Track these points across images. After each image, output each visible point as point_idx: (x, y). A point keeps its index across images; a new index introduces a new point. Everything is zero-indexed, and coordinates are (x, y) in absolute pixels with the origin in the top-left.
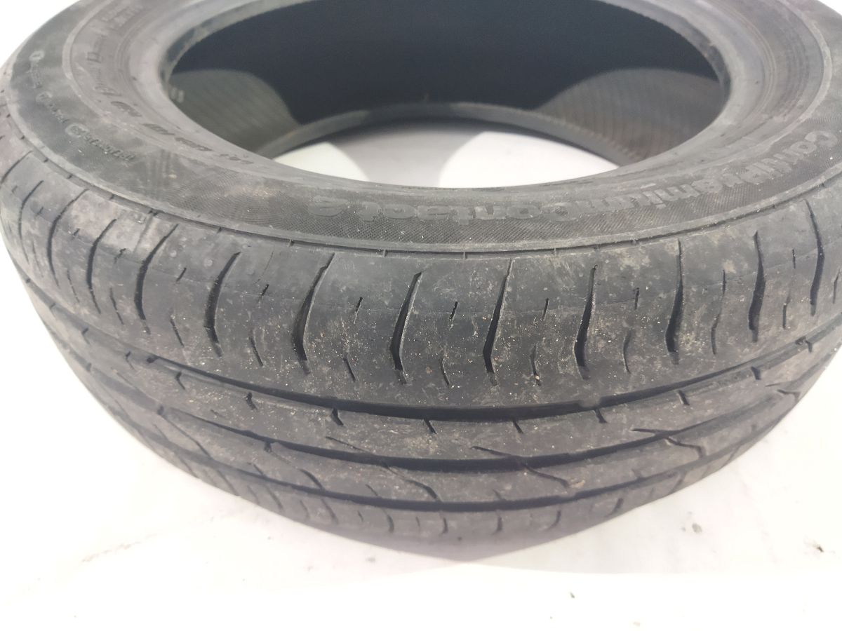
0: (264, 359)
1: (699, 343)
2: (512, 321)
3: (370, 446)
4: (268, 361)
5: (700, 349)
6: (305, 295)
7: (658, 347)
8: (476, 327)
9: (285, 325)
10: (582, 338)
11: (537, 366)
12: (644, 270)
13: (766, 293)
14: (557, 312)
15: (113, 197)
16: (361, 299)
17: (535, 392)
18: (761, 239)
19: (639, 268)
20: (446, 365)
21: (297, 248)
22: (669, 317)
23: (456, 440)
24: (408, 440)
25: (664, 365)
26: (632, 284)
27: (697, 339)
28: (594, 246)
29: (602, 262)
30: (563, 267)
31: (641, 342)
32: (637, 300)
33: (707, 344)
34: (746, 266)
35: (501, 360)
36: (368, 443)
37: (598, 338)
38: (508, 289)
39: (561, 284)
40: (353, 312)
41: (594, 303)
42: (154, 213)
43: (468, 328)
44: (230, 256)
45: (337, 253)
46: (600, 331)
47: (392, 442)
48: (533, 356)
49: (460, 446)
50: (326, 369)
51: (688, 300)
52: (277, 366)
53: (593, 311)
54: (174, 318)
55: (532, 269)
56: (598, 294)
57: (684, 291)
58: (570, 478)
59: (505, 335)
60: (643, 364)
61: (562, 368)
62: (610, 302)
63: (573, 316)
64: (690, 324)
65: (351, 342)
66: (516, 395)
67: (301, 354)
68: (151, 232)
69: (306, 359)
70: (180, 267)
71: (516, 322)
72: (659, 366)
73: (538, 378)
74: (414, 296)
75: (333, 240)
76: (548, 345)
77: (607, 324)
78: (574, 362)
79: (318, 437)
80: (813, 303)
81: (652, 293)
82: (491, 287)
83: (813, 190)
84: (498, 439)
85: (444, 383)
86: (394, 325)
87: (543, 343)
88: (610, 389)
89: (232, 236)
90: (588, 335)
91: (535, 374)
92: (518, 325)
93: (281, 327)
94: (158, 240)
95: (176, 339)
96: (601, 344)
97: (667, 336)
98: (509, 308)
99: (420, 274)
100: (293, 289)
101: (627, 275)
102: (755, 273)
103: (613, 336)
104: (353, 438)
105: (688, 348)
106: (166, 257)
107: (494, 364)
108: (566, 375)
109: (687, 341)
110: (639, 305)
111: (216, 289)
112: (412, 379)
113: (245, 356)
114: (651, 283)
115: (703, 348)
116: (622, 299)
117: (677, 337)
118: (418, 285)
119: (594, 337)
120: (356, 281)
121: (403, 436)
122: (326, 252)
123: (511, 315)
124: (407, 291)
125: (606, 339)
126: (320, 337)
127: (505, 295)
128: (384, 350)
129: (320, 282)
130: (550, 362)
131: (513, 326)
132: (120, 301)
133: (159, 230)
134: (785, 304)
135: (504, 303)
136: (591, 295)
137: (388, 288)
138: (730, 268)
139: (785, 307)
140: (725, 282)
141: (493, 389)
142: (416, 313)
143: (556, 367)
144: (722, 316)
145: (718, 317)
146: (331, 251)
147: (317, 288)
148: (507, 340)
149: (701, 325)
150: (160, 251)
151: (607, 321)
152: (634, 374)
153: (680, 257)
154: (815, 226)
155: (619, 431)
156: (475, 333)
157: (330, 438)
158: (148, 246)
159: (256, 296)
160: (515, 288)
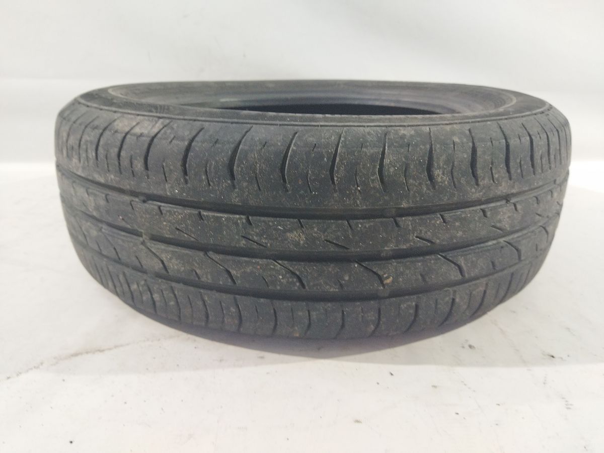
0: (211, 181)
1: (445, 177)
2: (344, 153)
3: (266, 241)
4: (213, 182)
5: (446, 182)
6: (237, 142)
7: (423, 176)
8: (326, 156)
9: (225, 159)
10: (381, 165)
11: (358, 180)
12: (411, 136)
13: (478, 155)
14: (368, 150)
15: (138, 115)
16: (266, 143)
17: (358, 199)
18: (472, 131)
19: (409, 135)
20: (310, 179)
21: (234, 125)
22: (427, 158)
23: (315, 233)
24: (288, 234)
25: (428, 189)
26: (406, 140)
27: (443, 174)
28: (386, 126)
29: (390, 132)
30: (369, 132)
31: (413, 171)
32: (409, 148)
33: (449, 179)
34: (465, 140)
35: (339, 176)
36: (266, 238)
37: (390, 166)
38: (342, 139)
39: (369, 138)
40: (261, 149)
41: (386, 147)
42: (160, 118)
43: (321, 157)
44: (199, 129)
45: (254, 126)
46: (390, 161)
47: (279, 237)
48: (356, 175)
49: (317, 238)
50: (245, 184)
51: (435, 150)
52: (218, 185)
53: (386, 151)
54: (164, 164)
55: (354, 132)
56: (388, 143)
57: (433, 146)
58: (383, 273)
59: (341, 160)
60: (416, 186)
61: (372, 183)
62: (395, 147)
63: (376, 152)
64: (438, 165)
65: (260, 165)
66: (348, 200)
67: (232, 177)
68: (158, 125)
69: (235, 179)
70: (172, 136)
71: (346, 154)
72: (425, 189)
73: (359, 188)
74: (294, 142)
75: (253, 121)
76: (364, 168)
77: (394, 158)
78: (378, 180)
79: (237, 237)
80: (508, 171)
81: (417, 145)
82: (333, 138)
83: (501, 119)
84: (339, 233)
85: (309, 191)
86: (282, 155)
87: (361, 166)
88: (400, 201)
89: (200, 123)
90: (384, 163)
91: (358, 186)
92: (347, 155)
93: (223, 160)
94: (161, 127)
95: (164, 178)
96: (392, 170)
97: (427, 170)
98: (342, 147)
99: (296, 133)
100: (231, 140)
101: (403, 137)
102: (471, 144)
103: (398, 166)
104: (257, 235)
105: (439, 180)
106: (165, 133)
107: (335, 179)
108: (374, 188)
109: (438, 175)
110: (410, 150)
111: (190, 145)
112: (292, 188)
113: (201, 181)
114: (415, 141)
115: (448, 181)
116: (401, 146)
117: (433, 172)
118: (295, 137)
119: (388, 165)
120: (264, 136)
121: (285, 231)
122: (249, 126)
123: (344, 150)
124: (289, 140)
125: (394, 167)
126: (243, 164)
127: (341, 141)
128: (277, 170)
129: (245, 137)
130: (365, 178)
131: (345, 156)
132: (136, 161)
133: (162, 123)
134: (491, 166)
135: (340, 144)
136: (385, 144)
137: (280, 138)
138: (456, 139)
139: (491, 168)
140: (454, 145)
141: (335, 195)
142: (295, 148)
143: (369, 181)
144: (456, 163)
145: (453, 163)
146: (251, 125)
147: (243, 140)
148: (342, 164)
149: (445, 167)
150: (163, 131)
151: (395, 157)
152: (412, 192)
153: (430, 133)
154: (503, 132)
155: (408, 236)
156: (325, 159)
157: (244, 237)
158: (155, 130)
159: (211, 145)
160: (345, 138)
